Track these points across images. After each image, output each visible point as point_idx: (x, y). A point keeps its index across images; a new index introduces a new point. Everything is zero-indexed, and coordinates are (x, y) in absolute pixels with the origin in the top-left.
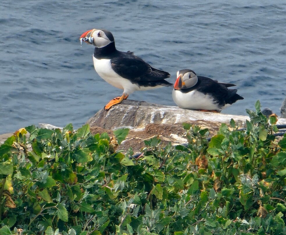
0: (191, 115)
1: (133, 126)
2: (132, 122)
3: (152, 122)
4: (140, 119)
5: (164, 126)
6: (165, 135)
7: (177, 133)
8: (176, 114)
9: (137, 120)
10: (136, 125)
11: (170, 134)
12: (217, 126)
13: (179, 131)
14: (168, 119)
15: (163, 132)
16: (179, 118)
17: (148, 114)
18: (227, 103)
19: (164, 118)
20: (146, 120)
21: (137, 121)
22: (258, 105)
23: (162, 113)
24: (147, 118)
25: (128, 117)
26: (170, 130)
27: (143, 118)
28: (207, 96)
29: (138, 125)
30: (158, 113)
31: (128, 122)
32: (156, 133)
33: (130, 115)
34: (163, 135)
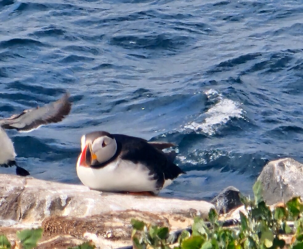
0: (113, 201)
1: (14, 218)
2: (13, 212)
3: (47, 212)
4: (27, 207)
5: (73, 221)
6: (75, 235)
7: (96, 231)
8: (87, 199)
9: (23, 209)
10: (20, 218)
11: (83, 232)
12: (161, 219)
13: (98, 229)
14: (74, 208)
15: (72, 230)
16: (92, 206)
17: (41, 199)
18: (167, 178)
19: (66, 205)
20: (38, 209)
21: (23, 211)
22: (259, 188)
23: (64, 197)
24: (39, 206)
25: (7, 204)
26: (84, 227)
27: (32, 206)
28: (139, 166)
29: (24, 216)
30: (57, 197)
31: (7, 213)
32: (61, 232)
33: (10, 200)
34: (72, 235)
